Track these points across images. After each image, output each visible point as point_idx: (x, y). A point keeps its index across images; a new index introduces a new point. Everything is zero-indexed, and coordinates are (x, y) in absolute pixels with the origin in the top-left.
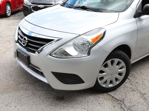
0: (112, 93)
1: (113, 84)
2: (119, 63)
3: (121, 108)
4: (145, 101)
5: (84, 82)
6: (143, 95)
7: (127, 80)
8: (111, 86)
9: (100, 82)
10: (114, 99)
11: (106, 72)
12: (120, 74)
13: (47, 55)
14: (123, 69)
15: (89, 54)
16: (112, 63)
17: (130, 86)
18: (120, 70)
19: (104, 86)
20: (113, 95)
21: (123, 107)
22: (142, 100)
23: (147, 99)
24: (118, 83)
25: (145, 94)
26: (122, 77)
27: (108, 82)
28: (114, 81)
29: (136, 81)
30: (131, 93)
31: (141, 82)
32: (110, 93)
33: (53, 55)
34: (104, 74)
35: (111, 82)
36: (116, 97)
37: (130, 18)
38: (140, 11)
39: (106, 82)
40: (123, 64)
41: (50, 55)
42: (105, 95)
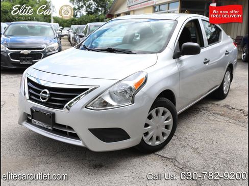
0: (160, 153)
1: (160, 141)
2: (164, 113)
3: (175, 165)
4: (200, 155)
5: (129, 138)
6: (195, 150)
7: (174, 136)
8: (157, 143)
9: (145, 139)
10: (163, 158)
11: (151, 126)
12: (167, 127)
13: (82, 108)
14: (170, 120)
15: (133, 102)
16: (157, 112)
17: (178, 143)
18: (166, 122)
19: (150, 143)
20: (162, 155)
21: (177, 164)
22: (196, 155)
23: (201, 154)
24: (165, 138)
25: (197, 148)
26: (170, 131)
27: (155, 138)
28: (161, 136)
29: (185, 136)
30: (182, 150)
31: (190, 137)
32: (157, 153)
33: (90, 107)
34: (149, 127)
35: (158, 139)
36: (165, 156)
37: (169, 59)
38: (179, 51)
39: (151, 139)
40: (169, 114)
41: (86, 107)
42: (153, 156)
